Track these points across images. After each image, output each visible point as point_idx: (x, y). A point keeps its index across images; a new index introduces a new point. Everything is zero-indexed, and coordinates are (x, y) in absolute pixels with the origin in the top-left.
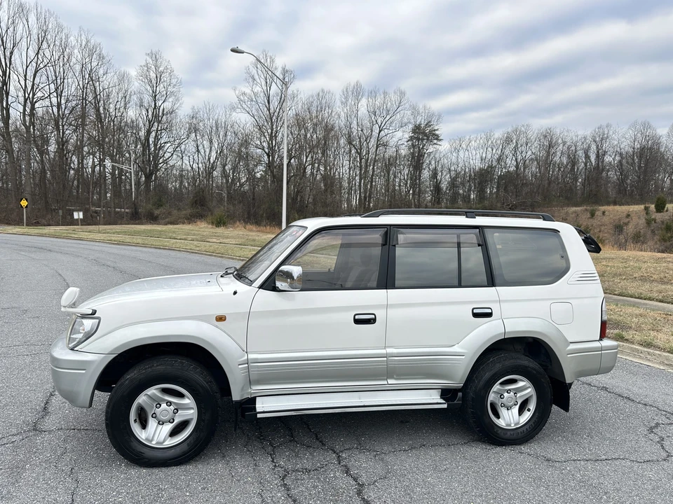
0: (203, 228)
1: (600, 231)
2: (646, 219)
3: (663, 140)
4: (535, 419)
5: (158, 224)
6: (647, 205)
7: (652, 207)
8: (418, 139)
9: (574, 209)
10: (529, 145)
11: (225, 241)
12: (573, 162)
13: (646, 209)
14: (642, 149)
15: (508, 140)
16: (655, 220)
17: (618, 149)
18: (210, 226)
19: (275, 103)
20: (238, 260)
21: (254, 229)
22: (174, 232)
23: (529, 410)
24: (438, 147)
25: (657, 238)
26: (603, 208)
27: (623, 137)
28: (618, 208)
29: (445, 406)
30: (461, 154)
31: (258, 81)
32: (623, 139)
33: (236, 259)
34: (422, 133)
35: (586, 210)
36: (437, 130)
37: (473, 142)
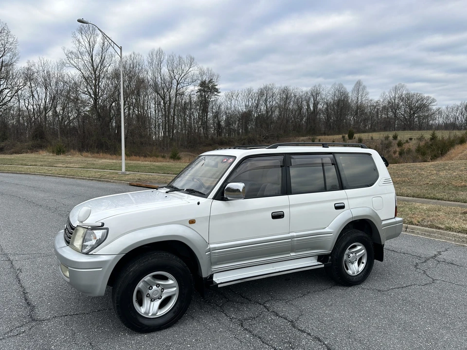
0: (45, 156)
3: (350, 95)
4: (367, 268)
5: (4, 154)
6: (344, 135)
7: (347, 136)
8: (204, 91)
9: (303, 138)
10: (274, 97)
11: (69, 165)
12: (300, 108)
13: (343, 137)
14: (339, 101)
15: (261, 93)
17: (325, 100)
18: (51, 154)
19: (97, 60)
20: (88, 180)
21: (90, 155)
22: (23, 160)
23: (363, 263)
24: (218, 97)
26: (319, 137)
27: (328, 93)
28: (327, 137)
29: (323, 266)
30: (233, 102)
31: (83, 43)
32: (327, 95)
33: (86, 179)
34: (207, 87)
35: (309, 138)
36: (217, 85)
37: (240, 94)
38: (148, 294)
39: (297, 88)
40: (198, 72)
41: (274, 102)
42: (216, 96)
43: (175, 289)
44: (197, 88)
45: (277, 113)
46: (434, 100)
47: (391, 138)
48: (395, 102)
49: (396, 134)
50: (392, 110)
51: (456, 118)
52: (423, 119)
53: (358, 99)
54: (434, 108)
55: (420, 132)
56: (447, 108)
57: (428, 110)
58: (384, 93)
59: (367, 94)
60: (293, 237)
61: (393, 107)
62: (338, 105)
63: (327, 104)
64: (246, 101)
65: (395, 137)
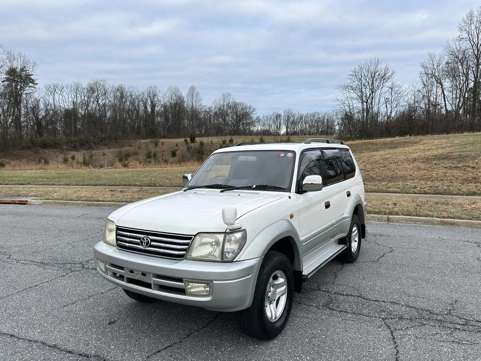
1: (163, 155)
2: (187, 147)
3: (185, 99)
4: (358, 245)
6: (186, 139)
7: (189, 139)
8: (15, 81)
9: (144, 141)
10: (107, 95)
12: (137, 109)
13: (186, 141)
14: (176, 105)
15: (92, 90)
16: (191, 147)
17: (163, 103)
23: (356, 241)
24: (35, 89)
25: (194, 158)
26: (161, 140)
27: (165, 96)
28: (169, 140)
29: (346, 247)
30: (56, 97)
32: (164, 98)
34: (17, 76)
35: (152, 141)
36: (32, 75)
37: (65, 88)
38: (269, 297)
39: (132, 88)
40: (4, 57)
41: (107, 101)
42: (32, 88)
43: (284, 287)
44: (4, 76)
45: (109, 114)
46: (254, 110)
47: (228, 142)
48: (224, 109)
49: (232, 139)
50: (222, 116)
51: (270, 126)
52: (247, 126)
53: (193, 105)
54: (254, 116)
55: (251, 137)
56: (263, 117)
57: (249, 119)
59: (200, 100)
60: (333, 224)
61: (221, 113)
62: (175, 109)
63: (165, 106)
64: (73, 97)
65: (231, 141)
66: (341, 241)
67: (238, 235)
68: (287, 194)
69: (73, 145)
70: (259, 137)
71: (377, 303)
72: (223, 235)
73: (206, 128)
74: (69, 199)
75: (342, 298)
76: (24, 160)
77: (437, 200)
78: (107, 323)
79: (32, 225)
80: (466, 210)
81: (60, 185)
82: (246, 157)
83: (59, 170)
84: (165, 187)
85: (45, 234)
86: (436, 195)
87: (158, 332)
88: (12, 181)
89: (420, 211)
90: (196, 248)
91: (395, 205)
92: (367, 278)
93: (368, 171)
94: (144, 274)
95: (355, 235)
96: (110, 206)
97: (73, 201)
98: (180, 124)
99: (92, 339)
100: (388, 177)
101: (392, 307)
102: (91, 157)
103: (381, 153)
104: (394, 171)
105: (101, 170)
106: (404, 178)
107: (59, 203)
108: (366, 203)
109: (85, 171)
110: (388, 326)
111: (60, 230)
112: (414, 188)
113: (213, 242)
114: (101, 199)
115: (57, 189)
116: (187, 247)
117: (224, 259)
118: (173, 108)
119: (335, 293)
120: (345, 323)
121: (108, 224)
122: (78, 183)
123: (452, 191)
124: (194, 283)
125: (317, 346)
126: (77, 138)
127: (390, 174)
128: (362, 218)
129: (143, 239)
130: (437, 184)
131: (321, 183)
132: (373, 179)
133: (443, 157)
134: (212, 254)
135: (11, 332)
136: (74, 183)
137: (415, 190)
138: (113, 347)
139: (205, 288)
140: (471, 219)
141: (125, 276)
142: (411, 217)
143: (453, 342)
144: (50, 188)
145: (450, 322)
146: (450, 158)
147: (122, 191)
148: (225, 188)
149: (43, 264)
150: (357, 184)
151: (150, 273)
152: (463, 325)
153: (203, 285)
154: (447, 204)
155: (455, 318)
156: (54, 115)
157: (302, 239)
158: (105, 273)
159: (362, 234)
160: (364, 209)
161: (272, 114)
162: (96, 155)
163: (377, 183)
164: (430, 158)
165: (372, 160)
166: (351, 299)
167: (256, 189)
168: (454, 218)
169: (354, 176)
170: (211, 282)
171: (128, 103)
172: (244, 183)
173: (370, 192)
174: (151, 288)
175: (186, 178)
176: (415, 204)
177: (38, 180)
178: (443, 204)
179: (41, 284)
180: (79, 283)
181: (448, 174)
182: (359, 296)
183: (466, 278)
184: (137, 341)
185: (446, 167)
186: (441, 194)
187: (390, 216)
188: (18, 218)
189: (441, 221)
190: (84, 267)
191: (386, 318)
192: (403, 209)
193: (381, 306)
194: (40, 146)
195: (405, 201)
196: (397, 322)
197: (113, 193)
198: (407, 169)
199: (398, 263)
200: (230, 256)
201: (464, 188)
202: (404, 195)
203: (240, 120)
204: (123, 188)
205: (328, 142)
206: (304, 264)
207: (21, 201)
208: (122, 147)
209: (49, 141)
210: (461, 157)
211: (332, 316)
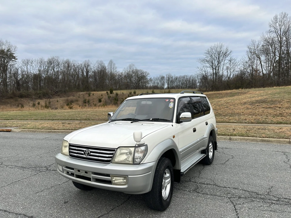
1: (93, 101)
2: (108, 96)
3: (107, 68)
4: (213, 154)
6: (107, 91)
7: (109, 92)
9: (82, 93)
10: (59, 66)
13: (107, 93)
14: (101, 71)
15: (50, 62)
16: (110, 96)
17: (93, 70)
23: (211, 152)
25: (113, 103)
26: (92, 92)
28: (97, 92)
29: (206, 155)
30: (29, 67)
32: (94, 67)
34: (5, 54)
35: (87, 93)
37: (34, 62)
39: (75, 61)
41: (60, 69)
43: (169, 179)
45: (60, 77)
46: (148, 74)
47: (133, 93)
48: (130, 73)
50: (129, 78)
51: (158, 83)
52: (144, 83)
53: (111, 72)
54: (148, 78)
55: (147, 90)
56: (154, 78)
57: (146, 79)
58: (125, 68)
59: (116, 68)
60: (198, 142)
61: (128, 76)
62: (101, 74)
63: (94, 72)
64: (39, 67)
65: (135, 93)
66: (203, 152)
67: (143, 148)
68: (171, 123)
69: (39, 96)
70: (152, 90)
71: (225, 189)
72: (134, 148)
73: (120, 85)
74: (37, 128)
75: (204, 186)
76: (9, 105)
77: (259, 127)
78: (63, 202)
79: (15, 144)
80: (276, 133)
81: (31, 120)
82: (145, 102)
83: (31, 110)
84: (95, 121)
85: (23, 150)
86: (258, 124)
87: (94, 207)
88: (2, 118)
89: (249, 134)
90: (118, 156)
91: (234, 130)
92: (219, 174)
93: (217, 110)
94: (86, 172)
95: (211, 148)
96: (62, 132)
97: (39, 130)
98: (104, 83)
99: (54, 212)
100: (229, 113)
101: (234, 191)
102: (50, 103)
103: (225, 99)
104: (233, 110)
105: (56, 111)
106: (239, 114)
107: (31, 131)
108: (217, 129)
109: (46, 111)
110: (232, 202)
111: (32, 147)
112: (245, 120)
113: (128, 152)
114: (56, 128)
115: (29, 123)
116: (112, 155)
117: (134, 163)
118: (100, 73)
119: (200, 183)
120: (206, 201)
121: (64, 142)
122: (42, 118)
123: (268, 121)
124: (117, 177)
125: (190, 215)
126: (41, 92)
127: (230, 112)
128: (215, 138)
129: (86, 151)
130: (258, 117)
131: (191, 117)
132: (220, 115)
133: (262, 101)
134: (127, 160)
135: (5, 209)
136: (39, 119)
137: (246, 121)
138: (67, 217)
139: (123, 180)
140: (279, 138)
141: (75, 174)
142: (244, 137)
143: (271, 211)
144: (25, 122)
145: (269, 199)
146: (266, 102)
147: (69, 123)
148: (134, 120)
149: (23, 168)
150: (211, 118)
151: (90, 172)
152: (277, 201)
153: (122, 178)
154: (265, 129)
155: (272, 197)
156: (27, 78)
157: (180, 150)
158: (62, 172)
159: (215, 148)
160: (216, 133)
161: (159, 77)
162: (52, 102)
163: (223, 117)
164: (254, 102)
165: (220, 103)
166: (209, 186)
167: (152, 121)
168: (269, 138)
169: (209, 113)
170: (127, 176)
171: (72, 70)
172: (145, 117)
173: (219, 122)
174: (90, 181)
175: (110, 115)
176: (246, 130)
177: (18, 117)
178: (262, 129)
179: (22, 179)
180: (45, 179)
181: (265, 112)
182: (214, 185)
183: (278, 173)
184: (81, 213)
185: (264, 108)
186: (261, 123)
187: (231, 137)
188: (6, 140)
189: (261, 139)
190: (47, 169)
191: (231, 197)
192: (239, 133)
193: (227, 190)
194: (18, 97)
195: (240, 128)
196: (237, 200)
197: (64, 124)
198: (240, 109)
199: (237, 165)
200: (138, 161)
201: (275, 120)
202: (239, 124)
203: (140, 80)
204: (70, 122)
205: (194, 93)
206: (181, 165)
207: (7, 130)
208: (69, 97)
209: (24, 93)
210: (272, 102)
211: (199, 197)
